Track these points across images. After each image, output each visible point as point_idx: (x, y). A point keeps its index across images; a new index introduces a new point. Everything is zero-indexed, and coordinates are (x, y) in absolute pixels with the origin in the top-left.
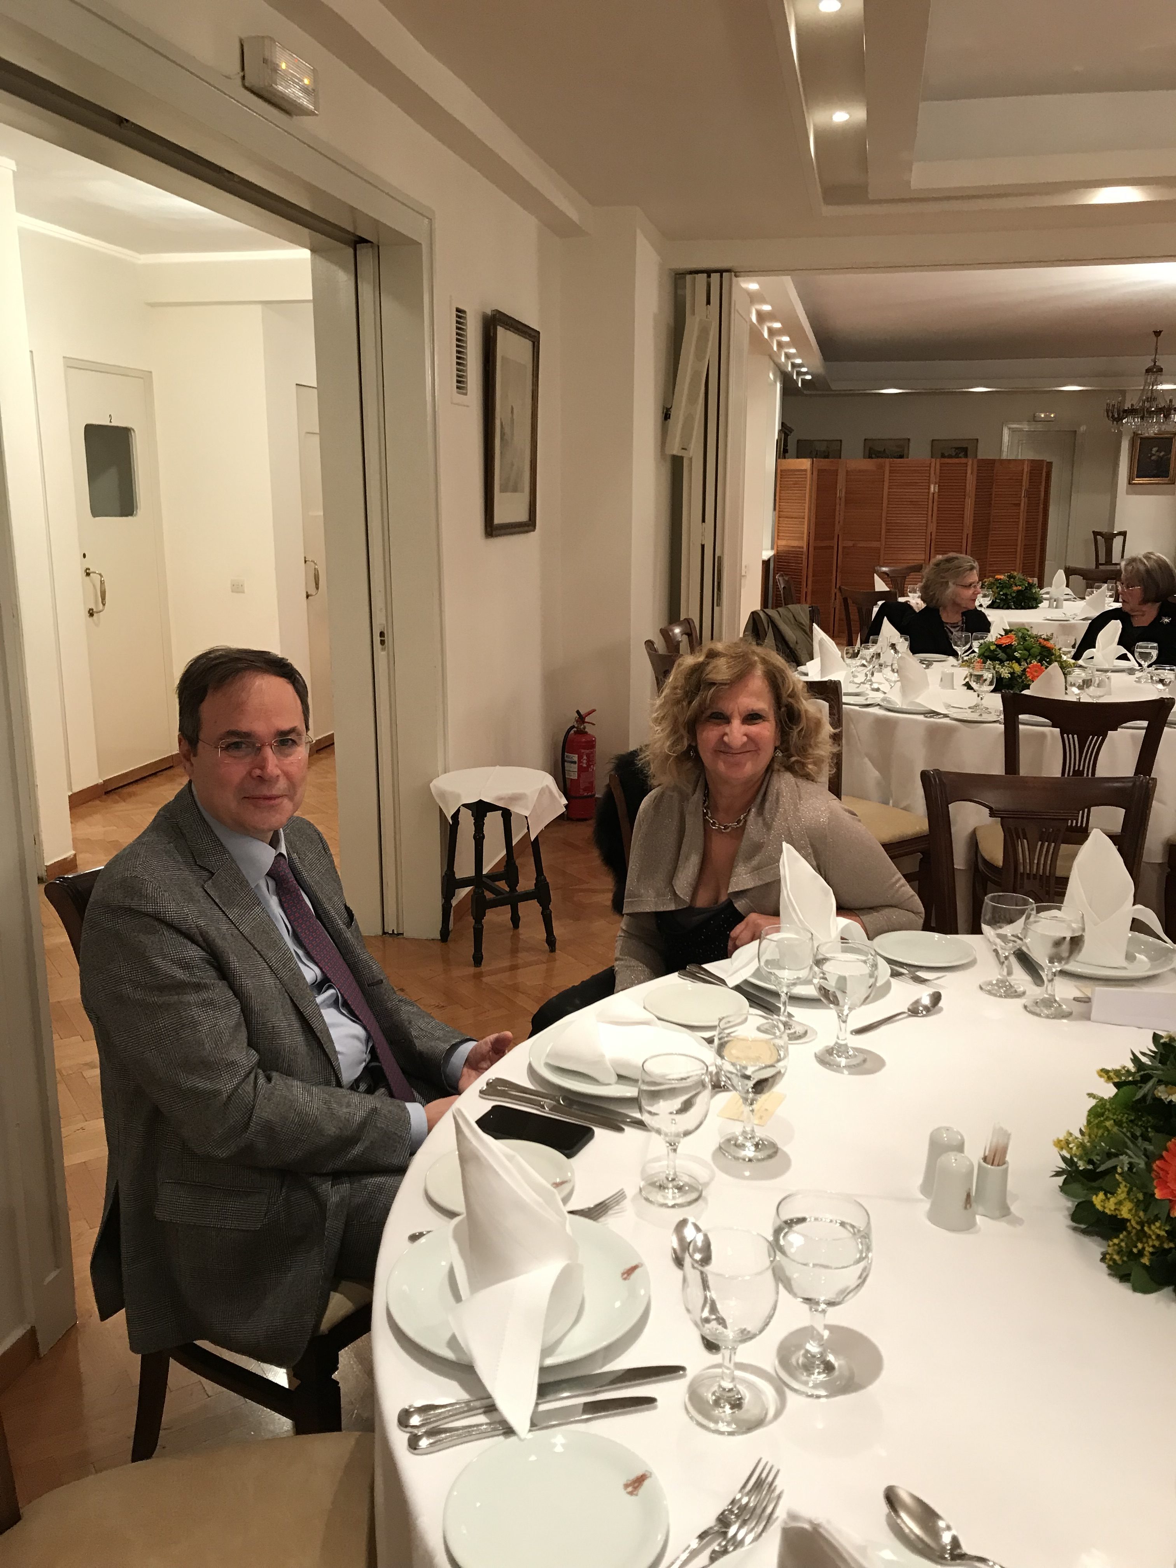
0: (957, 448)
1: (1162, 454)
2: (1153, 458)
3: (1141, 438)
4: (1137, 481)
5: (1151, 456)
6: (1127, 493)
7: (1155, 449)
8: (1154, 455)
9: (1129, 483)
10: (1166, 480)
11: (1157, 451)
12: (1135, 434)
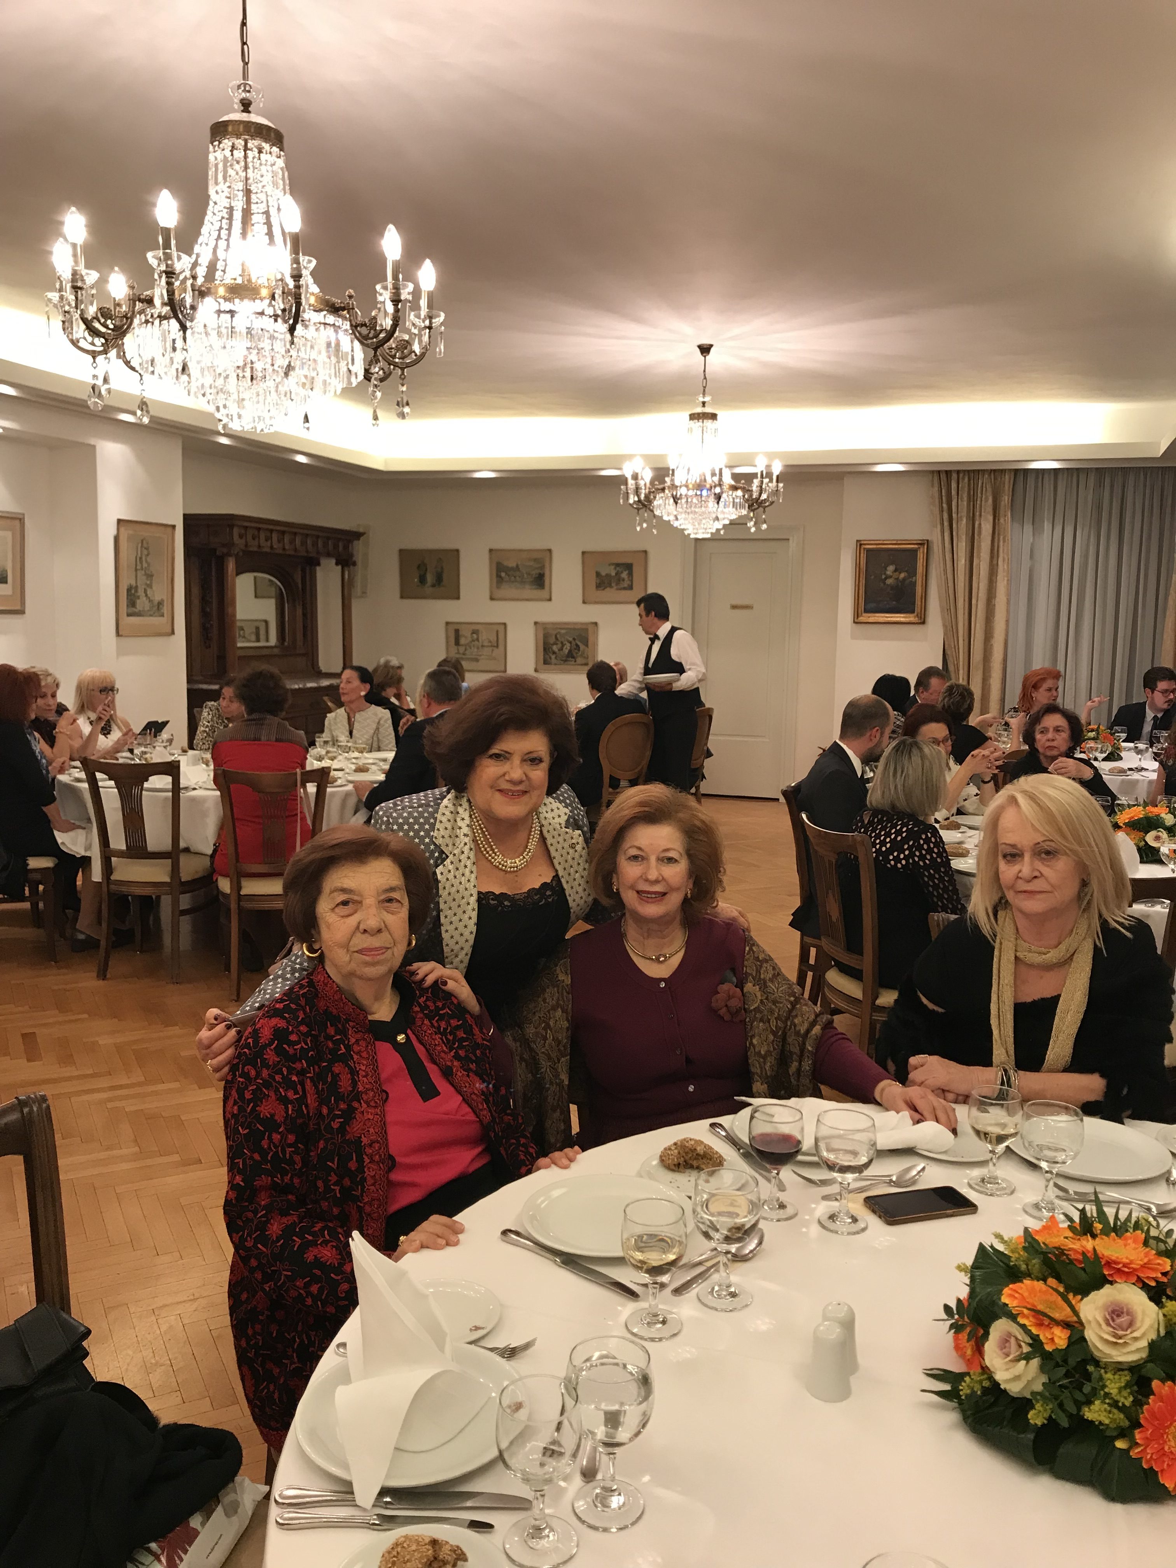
0: (618, 565)
1: (902, 575)
2: (889, 581)
3: (868, 550)
4: (865, 617)
5: (886, 579)
6: (854, 637)
7: (891, 568)
8: (891, 577)
9: (854, 622)
10: (911, 618)
11: (896, 571)
12: (860, 544)
